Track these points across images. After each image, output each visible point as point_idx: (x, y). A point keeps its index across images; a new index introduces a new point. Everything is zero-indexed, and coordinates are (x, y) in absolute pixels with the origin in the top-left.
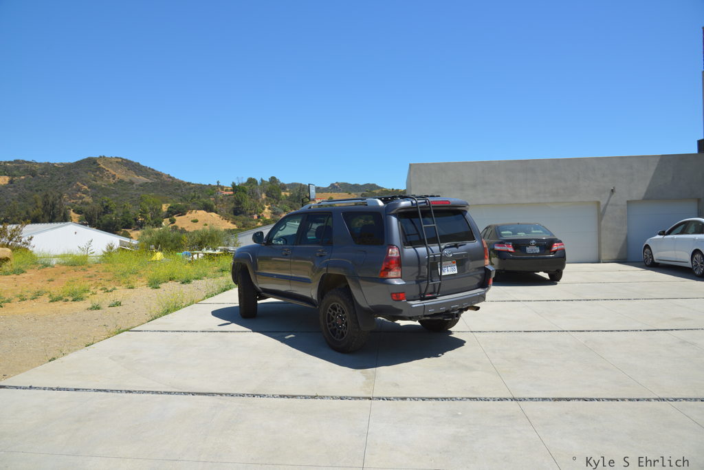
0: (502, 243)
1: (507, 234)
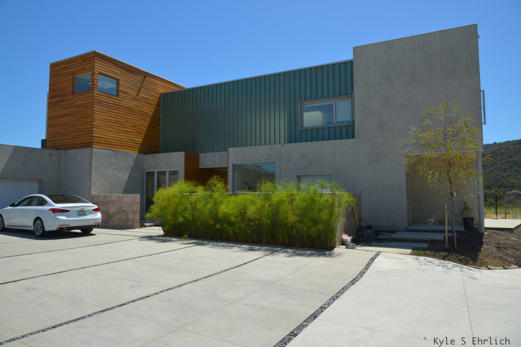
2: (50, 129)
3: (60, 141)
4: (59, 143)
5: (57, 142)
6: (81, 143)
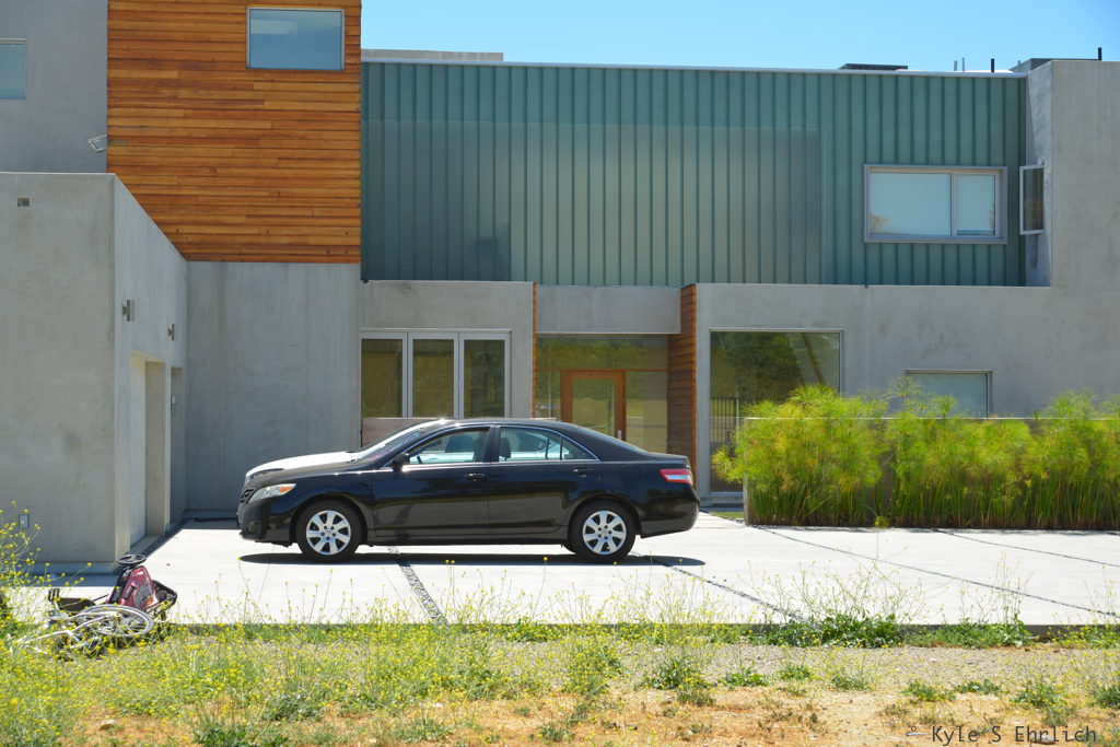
6: (306, 245)
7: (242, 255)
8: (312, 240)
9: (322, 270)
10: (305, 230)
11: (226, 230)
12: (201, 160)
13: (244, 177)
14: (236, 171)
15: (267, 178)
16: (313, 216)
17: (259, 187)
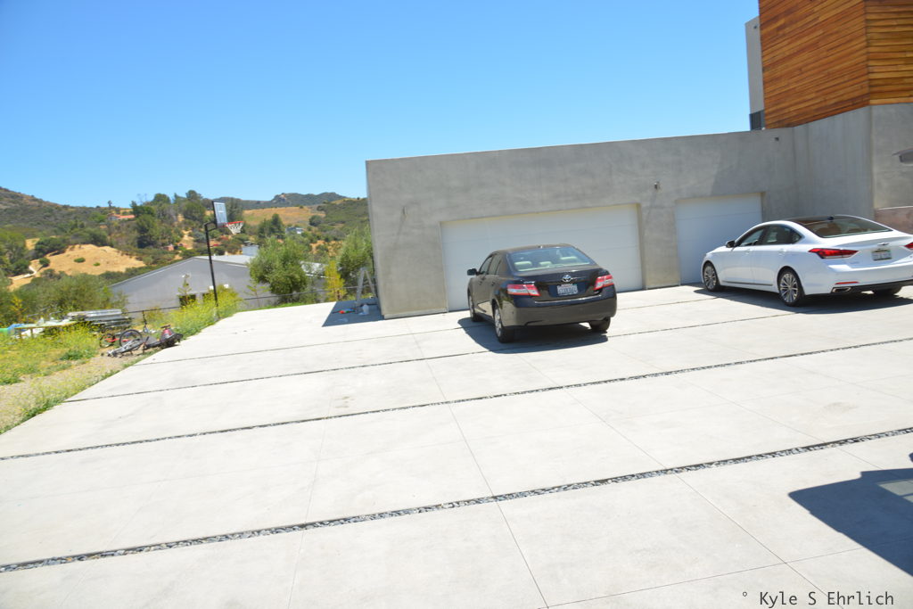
0: (518, 283)
1: (524, 266)
2: (769, 89)
3: (792, 109)
4: (789, 112)
5: (786, 111)
6: (842, 102)
7: (815, 118)
8: (845, 97)
9: (850, 115)
10: (841, 92)
11: (807, 104)
12: (796, 66)
13: (814, 68)
14: (810, 67)
15: (824, 65)
16: (845, 82)
17: (819, 73)
